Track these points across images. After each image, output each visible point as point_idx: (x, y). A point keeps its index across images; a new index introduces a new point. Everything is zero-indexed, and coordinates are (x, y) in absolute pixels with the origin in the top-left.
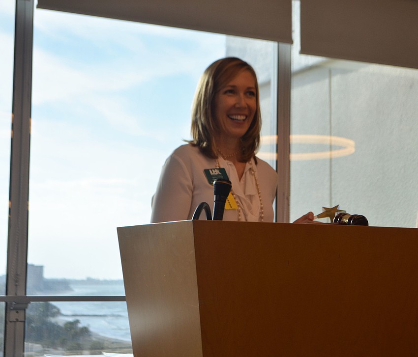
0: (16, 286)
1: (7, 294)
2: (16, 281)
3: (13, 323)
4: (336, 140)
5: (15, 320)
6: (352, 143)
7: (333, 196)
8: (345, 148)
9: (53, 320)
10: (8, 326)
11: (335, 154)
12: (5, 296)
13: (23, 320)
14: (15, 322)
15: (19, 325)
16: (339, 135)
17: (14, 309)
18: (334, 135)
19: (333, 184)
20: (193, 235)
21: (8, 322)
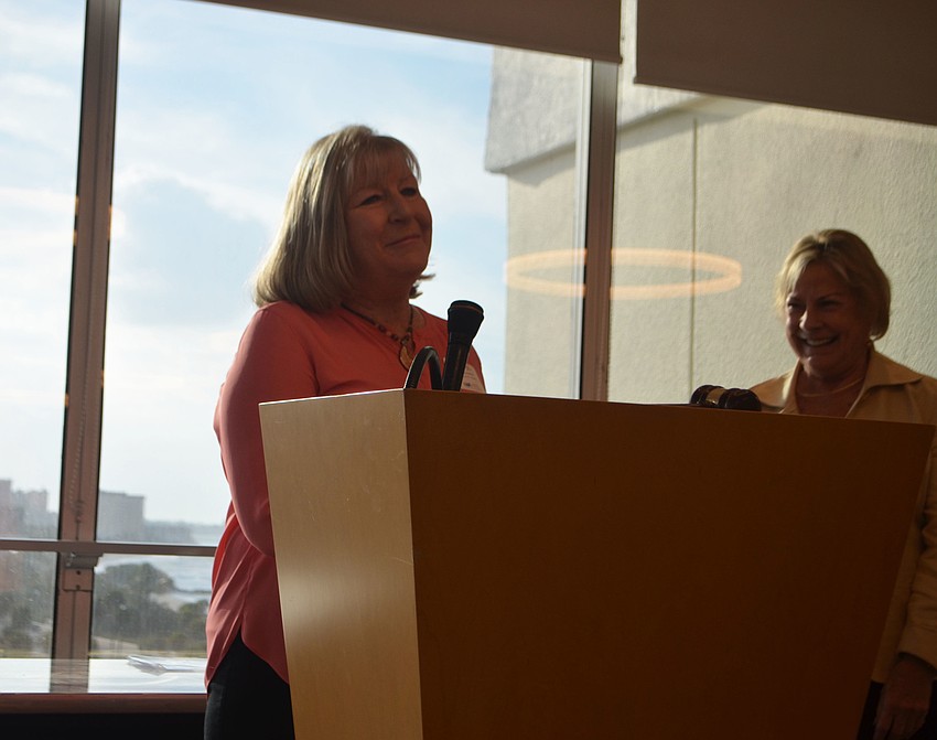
0: (78, 522)
1: (59, 537)
2: (79, 514)
3: (71, 593)
4: (704, 259)
5: (74, 588)
6: (735, 265)
7: (695, 368)
8: (722, 276)
9: (158, 598)
10: (60, 598)
11: (702, 287)
12: (56, 540)
13: (90, 588)
14: (74, 591)
15: (82, 597)
16: (710, 250)
17: (72, 567)
18: (700, 250)
19: (695, 346)
20: (404, 419)
21: (61, 591)
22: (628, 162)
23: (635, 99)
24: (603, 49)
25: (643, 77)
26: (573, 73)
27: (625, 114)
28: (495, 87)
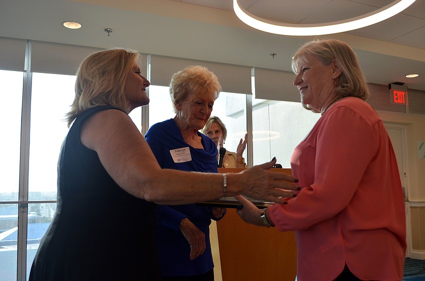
22: (254, 113)
23: (255, 101)
24: (249, 92)
25: (257, 97)
26: (243, 97)
27: (253, 104)
28: (227, 99)
